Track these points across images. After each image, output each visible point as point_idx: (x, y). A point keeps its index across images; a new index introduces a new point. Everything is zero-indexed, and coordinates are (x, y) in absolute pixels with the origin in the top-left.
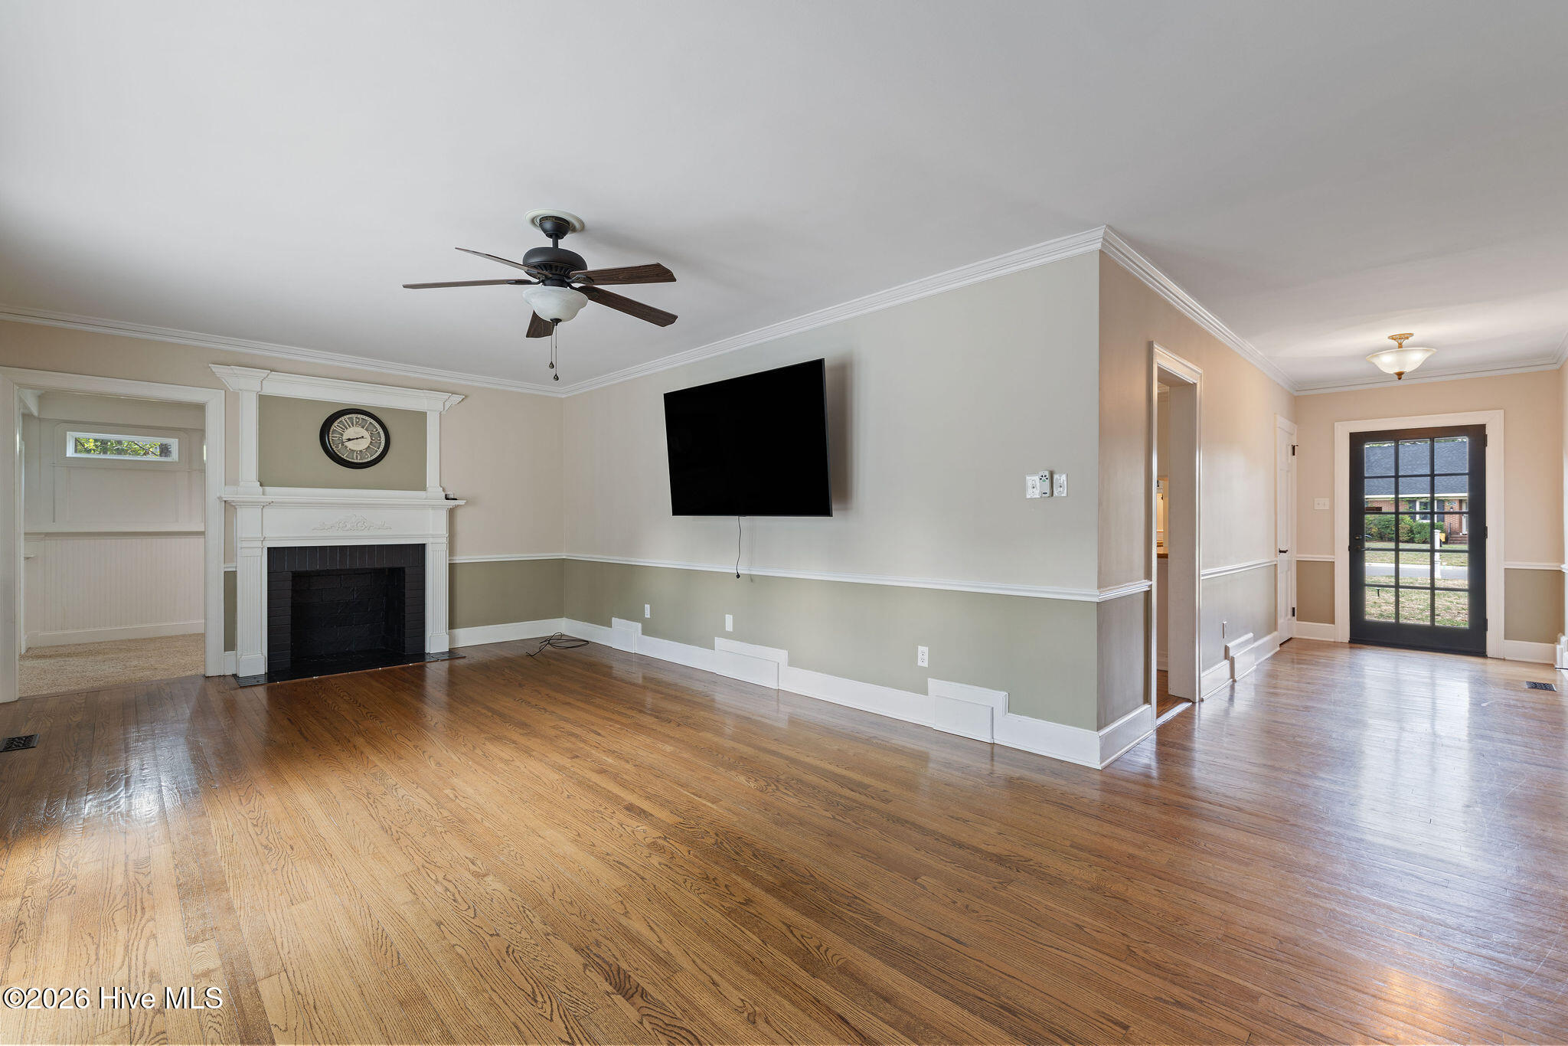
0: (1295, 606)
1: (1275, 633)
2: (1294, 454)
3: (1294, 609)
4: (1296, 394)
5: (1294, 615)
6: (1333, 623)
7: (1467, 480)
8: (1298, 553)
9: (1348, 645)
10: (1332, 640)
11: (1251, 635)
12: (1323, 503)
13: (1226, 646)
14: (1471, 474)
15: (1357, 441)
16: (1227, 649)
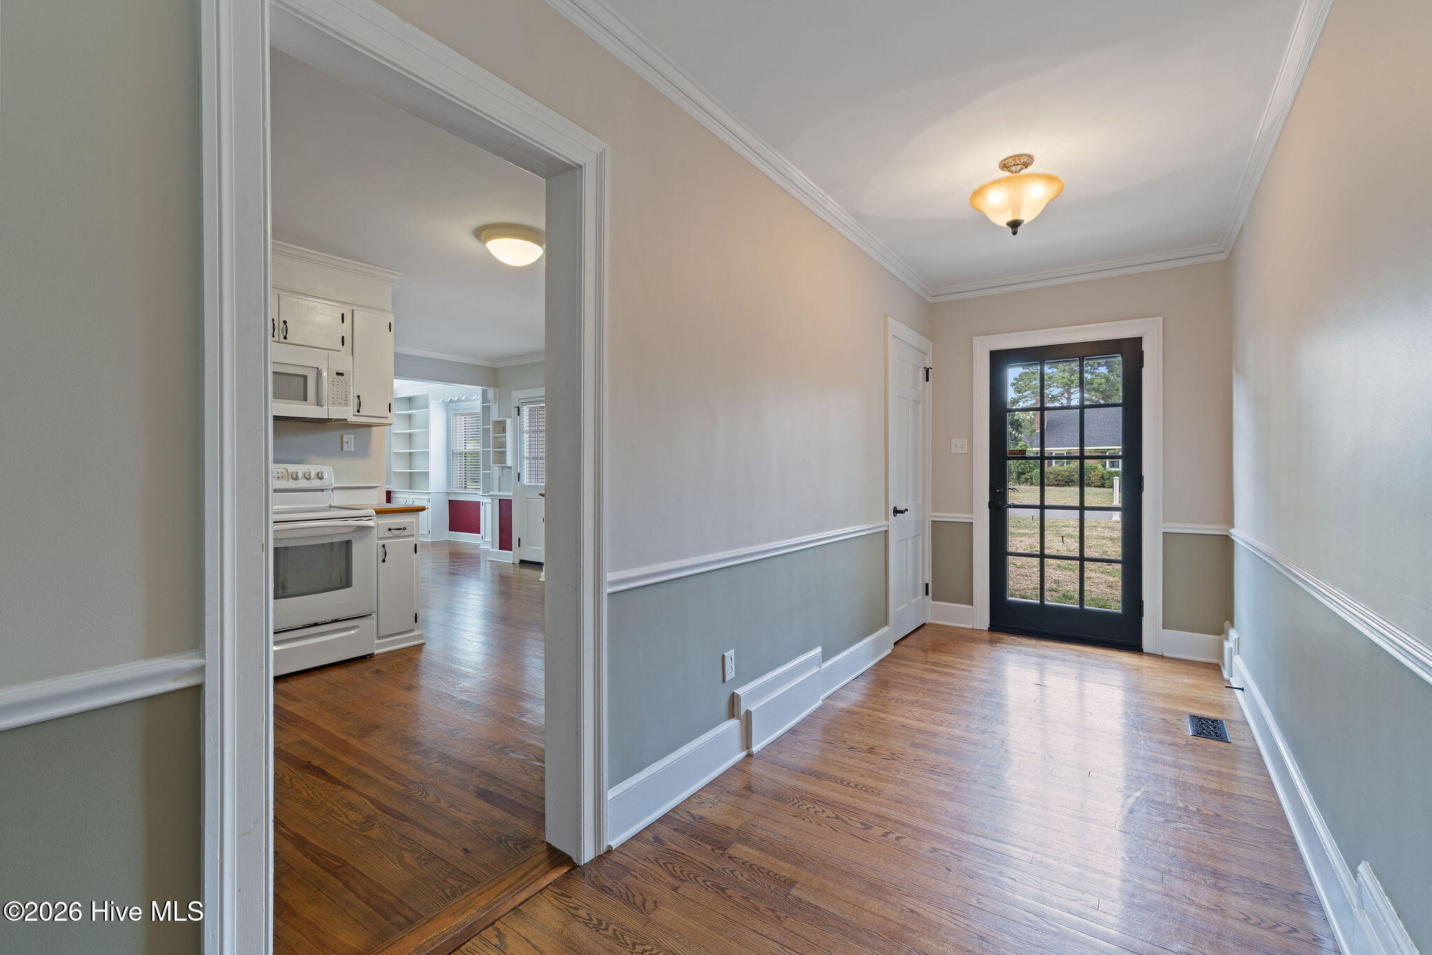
0: (929, 580)
1: (886, 629)
2: (927, 380)
3: (927, 585)
4: (930, 300)
5: (927, 594)
6: (972, 605)
7: (1121, 412)
8: (932, 512)
9: (987, 636)
10: (970, 627)
11: (819, 650)
12: (959, 446)
13: (733, 694)
14: (1125, 405)
15: (999, 359)
16: (734, 700)
